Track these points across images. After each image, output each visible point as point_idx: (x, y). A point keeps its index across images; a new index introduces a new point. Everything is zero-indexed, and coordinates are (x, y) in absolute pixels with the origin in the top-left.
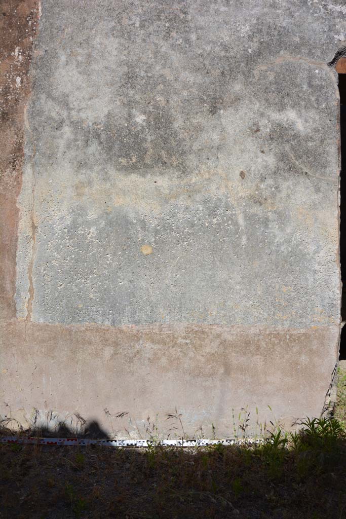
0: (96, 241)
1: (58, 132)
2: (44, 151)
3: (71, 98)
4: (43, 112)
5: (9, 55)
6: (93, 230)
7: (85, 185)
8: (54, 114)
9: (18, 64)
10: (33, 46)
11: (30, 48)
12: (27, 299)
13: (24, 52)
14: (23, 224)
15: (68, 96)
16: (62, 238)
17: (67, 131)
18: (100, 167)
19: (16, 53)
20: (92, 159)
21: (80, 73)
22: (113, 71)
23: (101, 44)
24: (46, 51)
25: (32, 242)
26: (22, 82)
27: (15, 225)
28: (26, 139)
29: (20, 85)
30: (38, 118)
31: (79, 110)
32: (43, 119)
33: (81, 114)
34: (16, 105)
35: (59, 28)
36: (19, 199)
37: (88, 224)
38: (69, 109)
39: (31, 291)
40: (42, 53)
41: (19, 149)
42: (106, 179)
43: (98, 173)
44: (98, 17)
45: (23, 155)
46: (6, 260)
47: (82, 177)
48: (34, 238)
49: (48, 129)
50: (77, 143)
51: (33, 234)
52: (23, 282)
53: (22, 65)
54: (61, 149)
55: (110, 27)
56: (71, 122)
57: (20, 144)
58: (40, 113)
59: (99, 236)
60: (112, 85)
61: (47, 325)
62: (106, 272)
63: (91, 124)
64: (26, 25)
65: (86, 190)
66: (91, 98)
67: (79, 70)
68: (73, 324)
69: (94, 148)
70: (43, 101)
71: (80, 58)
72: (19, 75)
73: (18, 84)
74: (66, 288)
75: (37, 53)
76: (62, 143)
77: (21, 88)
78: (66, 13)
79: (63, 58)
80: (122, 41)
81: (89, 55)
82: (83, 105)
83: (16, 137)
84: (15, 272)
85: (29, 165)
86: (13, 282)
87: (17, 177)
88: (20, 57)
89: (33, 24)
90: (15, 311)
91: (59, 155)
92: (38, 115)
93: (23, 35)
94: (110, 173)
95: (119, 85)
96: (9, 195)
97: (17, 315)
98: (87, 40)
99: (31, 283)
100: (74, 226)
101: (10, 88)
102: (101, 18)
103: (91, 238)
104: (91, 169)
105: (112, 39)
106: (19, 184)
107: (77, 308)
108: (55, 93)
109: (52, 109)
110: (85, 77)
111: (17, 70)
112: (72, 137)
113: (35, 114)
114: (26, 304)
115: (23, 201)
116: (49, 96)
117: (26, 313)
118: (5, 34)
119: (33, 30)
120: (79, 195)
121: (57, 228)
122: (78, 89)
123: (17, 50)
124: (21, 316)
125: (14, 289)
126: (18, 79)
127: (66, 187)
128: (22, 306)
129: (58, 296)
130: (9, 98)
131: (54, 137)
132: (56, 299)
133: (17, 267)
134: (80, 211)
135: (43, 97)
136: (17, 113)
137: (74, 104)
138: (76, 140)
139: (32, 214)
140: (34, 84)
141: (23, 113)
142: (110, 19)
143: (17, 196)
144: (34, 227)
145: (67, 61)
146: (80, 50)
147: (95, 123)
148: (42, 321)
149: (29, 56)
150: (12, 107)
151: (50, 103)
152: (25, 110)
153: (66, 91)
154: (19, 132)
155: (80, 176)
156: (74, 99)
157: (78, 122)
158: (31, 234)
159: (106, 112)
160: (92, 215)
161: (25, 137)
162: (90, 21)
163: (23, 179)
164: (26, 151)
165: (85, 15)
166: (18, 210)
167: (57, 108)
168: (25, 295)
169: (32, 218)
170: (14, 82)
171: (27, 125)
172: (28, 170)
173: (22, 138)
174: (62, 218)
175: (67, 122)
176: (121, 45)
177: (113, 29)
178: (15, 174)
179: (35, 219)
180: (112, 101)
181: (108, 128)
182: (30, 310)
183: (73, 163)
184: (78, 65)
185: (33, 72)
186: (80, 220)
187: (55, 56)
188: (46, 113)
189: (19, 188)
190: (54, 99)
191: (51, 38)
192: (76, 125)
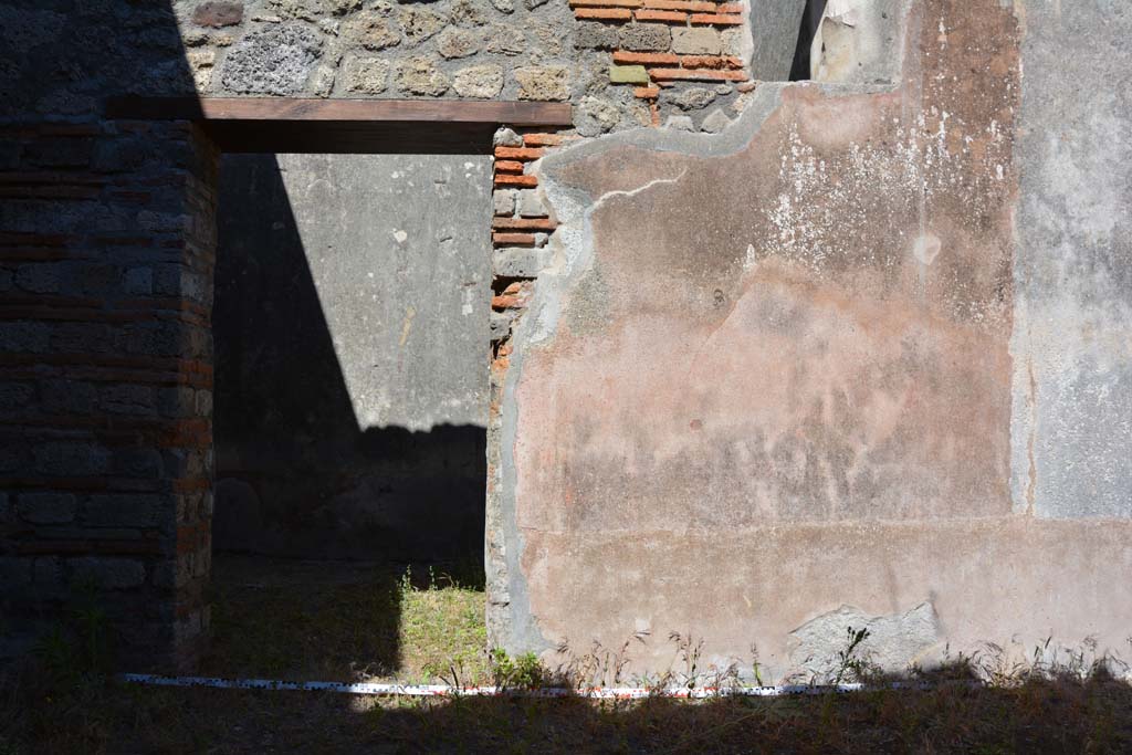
0: (1109, 404)
1: (1057, 251)
2: (1039, 275)
3: (1068, 203)
4: (1035, 220)
5: (984, 131)
6: (1105, 388)
7: (1094, 326)
8: (1049, 224)
9: (998, 146)
10: (1015, 121)
11: (1011, 123)
12: (1027, 485)
13: (1003, 129)
14: (1019, 379)
15: (1064, 199)
16: (1068, 398)
17: (1067, 248)
18: (1111, 302)
19: (993, 129)
20: (1100, 290)
21: (1076, 166)
22: (1116, 166)
23: (1099, 125)
24: (1032, 130)
25: (1032, 404)
26: (1004, 173)
27: (1008, 380)
28: (1015, 258)
29: (1002, 177)
30: (1029, 227)
31: (1080, 221)
32: (1036, 229)
33: (1083, 225)
34: (1000, 206)
35: (1045, 98)
36: (1012, 342)
37: (1099, 380)
38: (1068, 218)
39: (1032, 473)
40: (1027, 133)
41: (1006, 271)
42: (1118, 318)
43: (1107, 310)
44: (1094, 85)
45: (1012, 281)
46: (998, 431)
47: (1089, 315)
48: (1033, 400)
49: (1043, 245)
50: (1080, 267)
51: (1033, 394)
52: (1020, 461)
53: (1002, 146)
54: (1062, 275)
55: (1110, 101)
56: (1072, 237)
57: (1008, 264)
58: (1032, 221)
59: (1113, 397)
60: (1117, 186)
61: (1054, 521)
62: (1122, 445)
63: (1095, 241)
64: (1003, 90)
65: (1094, 334)
66: (1093, 204)
67: (1075, 161)
68: (1087, 518)
69: (1101, 275)
70: (1034, 203)
71: (1074, 144)
72: (1000, 163)
73: (1000, 177)
74: (1075, 469)
75: (1022, 132)
76: (1061, 266)
77: (1003, 181)
78: (1054, 77)
79: (1054, 143)
80: (1126, 123)
81: (1086, 142)
82: (1085, 214)
83: (1001, 253)
84: (1009, 447)
85: (1022, 295)
86: (1007, 462)
87: (1006, 313)
88: (999, 135)
89: (1012, 88)
90: (1010, 503)
91: (1059, 283)
92: (1029, 223)
93: (1000, 104)
94: (1122, 310)
95: (1125, 186)
96: (996, 337)
97: (1013, 509)
98: (1082, 118)
99: (1032, 463)
100: (1082, 383)
101: (990, 180)
102: (1098, 87)
103: (1103, 399)
104: (1099, 304)
105: (1112, 119)
106: (1010, 321)
107: (1090, 495)
108: (1049, 193)
109: (1046, 217)
110: (1083, 171)
111: (996, 154)
112: (1074, 258)
113: (1026, 221)
114: (1026, 493)
115: (1018, 346)
116: (1041, 197)
117: (1026, 506)
118: (975, 100)
119: (1013, 97)
120: (1087, 340)
121: (1063, 385)
122: (1076, 189)
123: (993, 125)
124: (1019, 509)
125: (1008, 472)
126: (1000, 169)
127: (1069, 329)
128: (1020, 497)
129: (1067, 480)
130: (990, 194)
131: (1051, 257)
132: (1064, 483)
133: (1012, 441)
134: (1087, 363)
135: (1034, 197)
136: (1002, 219)
137: (1073, 211)
138: (1079, 263)
139: (1030, 365)
140: (1021, 177)
141: (1009, 219)
142: (1110, 90)
143: (1008, 338)
144: (1033, 384)
145: (1060, 148)
146: (1074, 132)
147: (1100, 240)
148: (1047, 515)
149: (1011, 135)
150: (994, 209)
151: (1043, 207)
152: (1012, 215)
153: (1062, 191)
154: (1005, 246)
155: (1086, 313)
156: (1073, 203)
157: (1080, 237)
158: (1029, 393)
159: (1112, 225)
160: (1103, 368)
161: (1014, 255)
162: (1084, 90)
163: (1015, 315)
164: (1016, 274)
165: (1078, 81)
166: (1010, 359)
167: (1053, 216)
168: (1024, 480)
169: (1030, 371)
170: (994, 171)
171: (1016, 237)
172: (1021, 302)
173: (1010, 255)
174: (1067, 372)
175: (1067, 237)
176: (1125, 128)
177: (1114, 104)
178: (1003, 306)
179: (1034, 372)
180: (1118, 210)
181: (1116, 246)
182: (1031, 501)
183: (1077, 296)
184: (1074, 152)
185: (1018, 160)
186: (1089, 375)
187: (1044, 139)
188: (1039, 221)
189: (1011, 327)
190: (1048, 202)
191: (1038, 110)
192: (1078, 240)
